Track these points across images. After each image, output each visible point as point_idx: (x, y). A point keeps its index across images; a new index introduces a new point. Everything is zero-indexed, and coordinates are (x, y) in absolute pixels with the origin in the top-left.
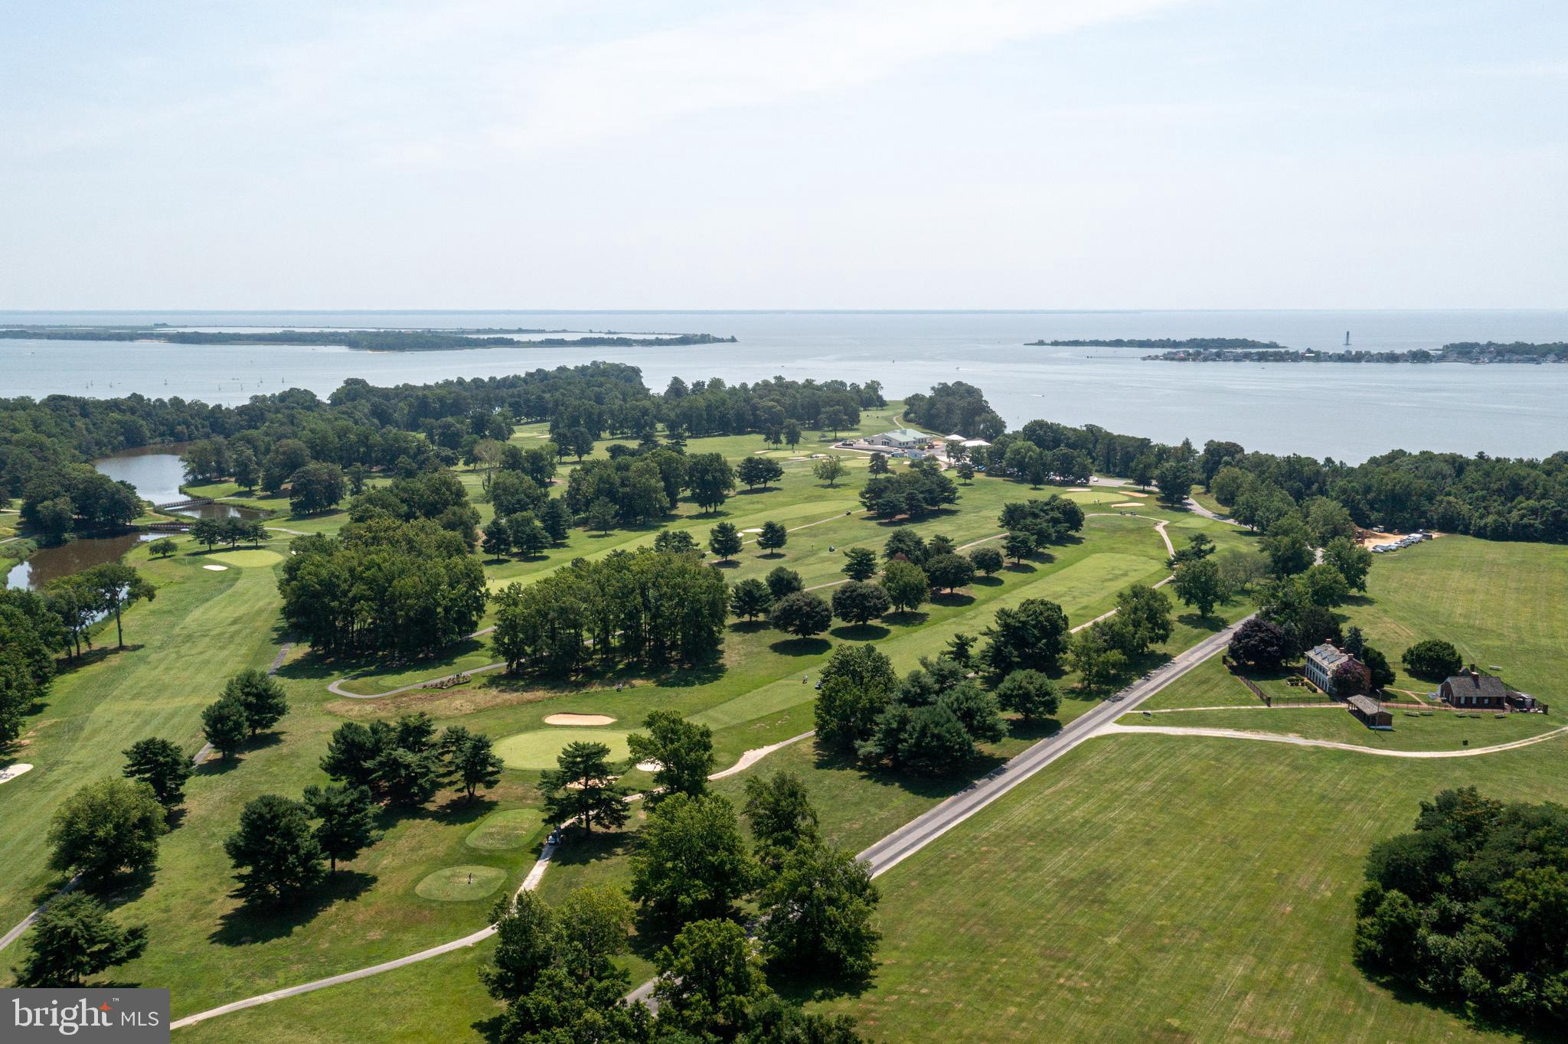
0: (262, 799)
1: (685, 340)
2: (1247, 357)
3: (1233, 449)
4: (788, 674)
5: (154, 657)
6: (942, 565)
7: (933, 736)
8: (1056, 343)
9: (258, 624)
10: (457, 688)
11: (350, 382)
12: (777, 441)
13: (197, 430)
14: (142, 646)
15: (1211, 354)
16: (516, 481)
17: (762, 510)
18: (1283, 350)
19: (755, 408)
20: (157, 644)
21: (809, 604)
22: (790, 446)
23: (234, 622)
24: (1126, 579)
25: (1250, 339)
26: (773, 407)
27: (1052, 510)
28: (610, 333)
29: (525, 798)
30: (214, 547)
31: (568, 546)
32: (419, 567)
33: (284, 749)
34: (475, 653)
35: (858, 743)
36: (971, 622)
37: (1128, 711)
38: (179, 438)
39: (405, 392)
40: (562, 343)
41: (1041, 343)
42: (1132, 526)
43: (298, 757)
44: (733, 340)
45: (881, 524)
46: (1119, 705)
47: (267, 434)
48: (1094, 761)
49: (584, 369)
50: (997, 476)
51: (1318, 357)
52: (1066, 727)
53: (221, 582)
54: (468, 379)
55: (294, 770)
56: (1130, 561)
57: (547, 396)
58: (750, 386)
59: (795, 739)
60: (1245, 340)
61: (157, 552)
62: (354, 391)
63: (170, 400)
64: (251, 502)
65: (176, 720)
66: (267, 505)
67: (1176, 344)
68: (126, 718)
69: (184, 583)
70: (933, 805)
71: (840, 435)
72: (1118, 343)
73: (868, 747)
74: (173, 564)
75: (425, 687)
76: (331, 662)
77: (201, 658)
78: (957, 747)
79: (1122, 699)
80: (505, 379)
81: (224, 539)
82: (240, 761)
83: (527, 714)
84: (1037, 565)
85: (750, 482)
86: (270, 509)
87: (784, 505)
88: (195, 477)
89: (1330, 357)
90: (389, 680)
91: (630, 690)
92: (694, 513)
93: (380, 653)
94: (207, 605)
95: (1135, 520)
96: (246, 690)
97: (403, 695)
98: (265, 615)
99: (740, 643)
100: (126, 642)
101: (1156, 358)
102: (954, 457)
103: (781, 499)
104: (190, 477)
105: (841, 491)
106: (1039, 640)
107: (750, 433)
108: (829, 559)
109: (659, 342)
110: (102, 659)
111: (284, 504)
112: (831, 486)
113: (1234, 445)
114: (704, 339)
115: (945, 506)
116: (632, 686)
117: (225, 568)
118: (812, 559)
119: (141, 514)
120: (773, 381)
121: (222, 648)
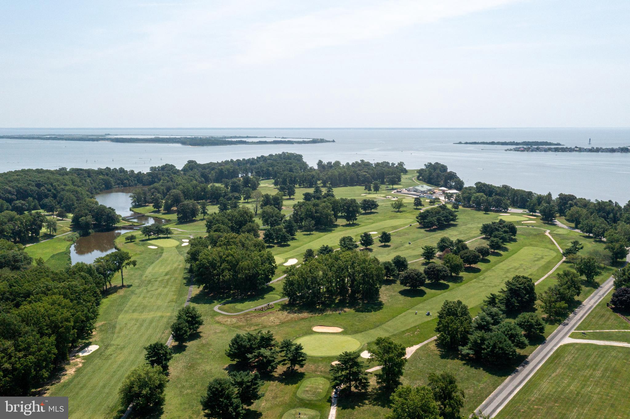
0: (216, 381)
1: (314, 141)
2: (550, 149)
3: (572, 198)
4: (412, 307)
5: (137, 291)
6: (467, 255)
7: (499, 348)
8: (466, 143)
9: (176, 275)
10: (269, 311)
11: (190, 162)
12: (370, 190)
13: (132, 182)
14: (131, 286)
15: (534, 148)
16: (272, 210)
17: (373, 223)
18: (565, 147)
19: (358, 175)
20: (137, 284)
21: (417, 275)
22: (375, 192)
23: (166, 274)
24: (543, 260)
25: (549, 142)
26: (366, 175)
27: (504, 227)
28: (283, 138)
29: (316, 371)
30: (150, 237)
31: (296, 239)
32: (248, 256)
33: (203, 341)
34: (271, 292)
35: (460, 348)
36: (484, 281)
37: (573, 331)
38: (125, 185)
39: (211, 166)
40: (265, 143)
41: (460, 143)
42: (535, 233)
43: (211, 345)
44: (334, 141)
45: (426, 231)
46: (567, 328)
47: (162, 186)
48: (568, 358)
49: (280, 155)
50: (467, 207)
51: (581, 150)
52: (548, 339)
53: (156, 254)
54: (235, 160)
55: (211, 352)
56: (542, 250)
57: (271, 169)
58: (350, 164)
59: (426, 342)
60: (547, 142)
61: (128, 240)
62: (191, 166)
63: (119, 169)
64: (159, 215)
65: (154, 324)
66: (168, 217)
67: (517, 144)
68: (133, 322)
69: (141, 254)
70: (503, 381)
71: (395, 186)
72: (493, 143)
73: (465, 350)
74: (135, 245)
75: (255, 310)
76: (212, 296)
77: (157, 292)
78: (511, 353)
79: (567, 324)
80: (249, 160)
81: (154, 234)
82: (186, 346)
83: (303, 325)
84: (501, 252)
85: (365, 209)
86: (168, 219)
87: (381, 220)
88: (135, 204)
89: (585, 149)
90: (239, 306)
91: (344, 314)
92: (344, 224)
93: (232, 292)
94: (153, 265)
95: (535, 229)
96: (187, 315)
97: (247, 314)
98: (178, 271)
99: (385, 291)
100: (125, 284)
101: (511, 150)
102: (447, 198)
103: (380, 218)
104: (134, 204)
105: (403, 214)
106: (525, 295)
107: (356, 185)
108: (410, 248)
109: (304, 142)
110: (116, 291)
111: (174, 217)
112: (398, 211)
113: (573, 196)
114: (322, 141)
115: (452, 222)
116: (345, 312)
117: (156, 247)
118: (402, 248)
119: (118, 222)
120: (360, 162)
121: (165, 287)
